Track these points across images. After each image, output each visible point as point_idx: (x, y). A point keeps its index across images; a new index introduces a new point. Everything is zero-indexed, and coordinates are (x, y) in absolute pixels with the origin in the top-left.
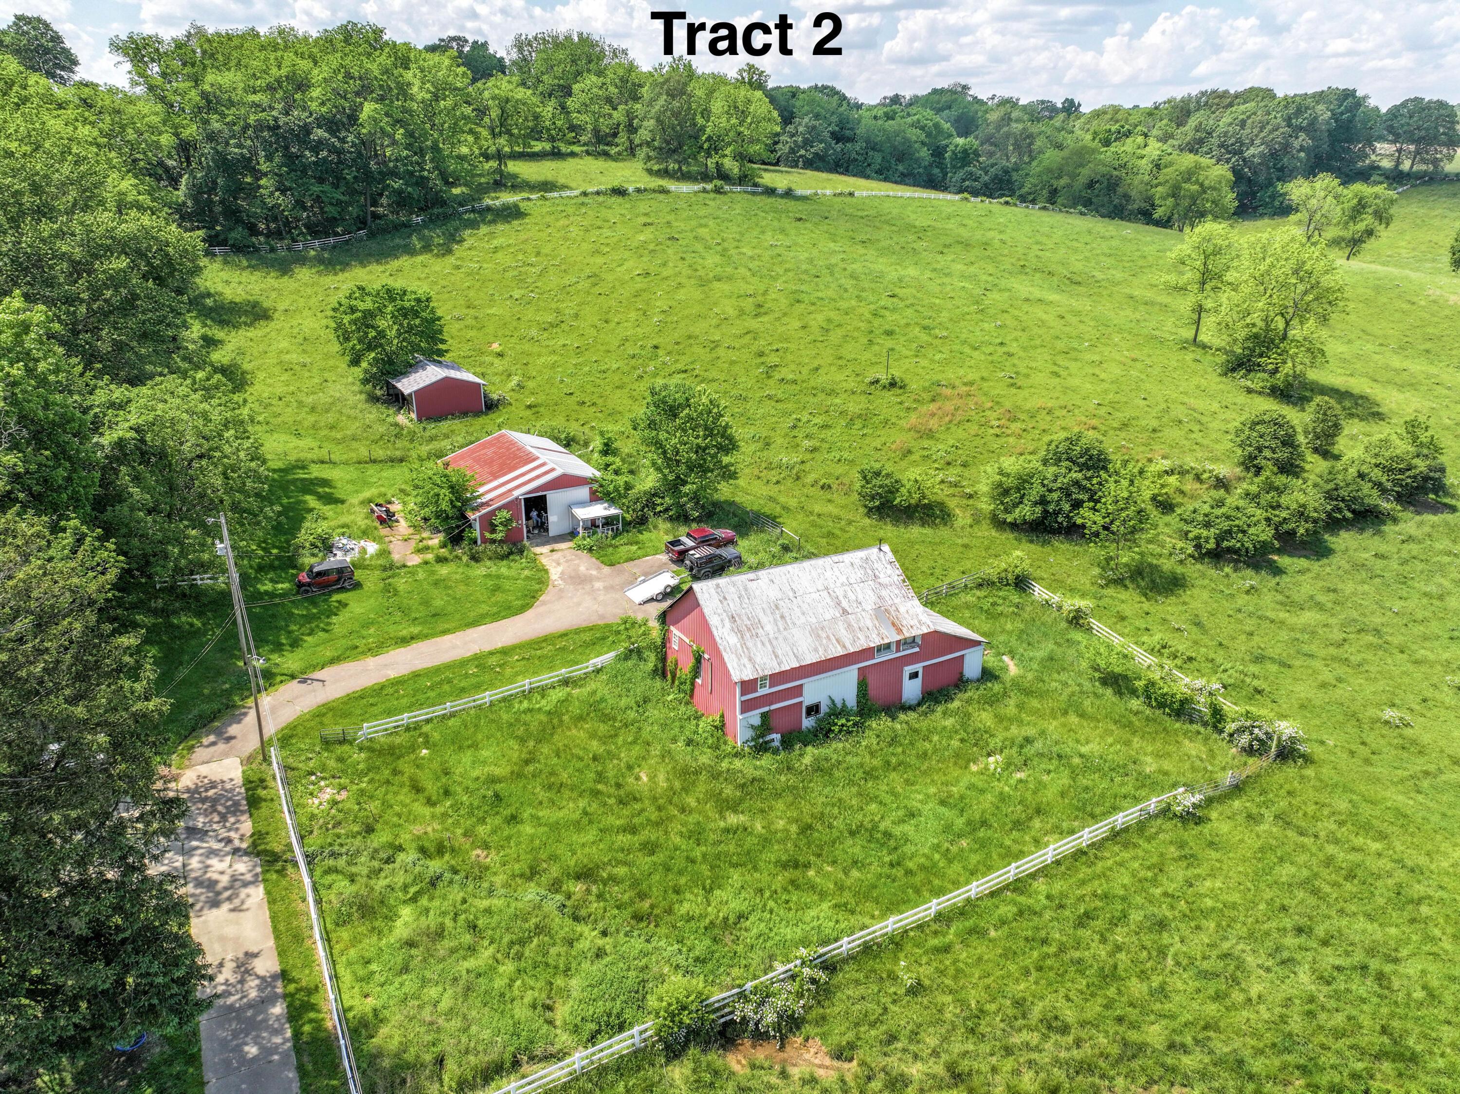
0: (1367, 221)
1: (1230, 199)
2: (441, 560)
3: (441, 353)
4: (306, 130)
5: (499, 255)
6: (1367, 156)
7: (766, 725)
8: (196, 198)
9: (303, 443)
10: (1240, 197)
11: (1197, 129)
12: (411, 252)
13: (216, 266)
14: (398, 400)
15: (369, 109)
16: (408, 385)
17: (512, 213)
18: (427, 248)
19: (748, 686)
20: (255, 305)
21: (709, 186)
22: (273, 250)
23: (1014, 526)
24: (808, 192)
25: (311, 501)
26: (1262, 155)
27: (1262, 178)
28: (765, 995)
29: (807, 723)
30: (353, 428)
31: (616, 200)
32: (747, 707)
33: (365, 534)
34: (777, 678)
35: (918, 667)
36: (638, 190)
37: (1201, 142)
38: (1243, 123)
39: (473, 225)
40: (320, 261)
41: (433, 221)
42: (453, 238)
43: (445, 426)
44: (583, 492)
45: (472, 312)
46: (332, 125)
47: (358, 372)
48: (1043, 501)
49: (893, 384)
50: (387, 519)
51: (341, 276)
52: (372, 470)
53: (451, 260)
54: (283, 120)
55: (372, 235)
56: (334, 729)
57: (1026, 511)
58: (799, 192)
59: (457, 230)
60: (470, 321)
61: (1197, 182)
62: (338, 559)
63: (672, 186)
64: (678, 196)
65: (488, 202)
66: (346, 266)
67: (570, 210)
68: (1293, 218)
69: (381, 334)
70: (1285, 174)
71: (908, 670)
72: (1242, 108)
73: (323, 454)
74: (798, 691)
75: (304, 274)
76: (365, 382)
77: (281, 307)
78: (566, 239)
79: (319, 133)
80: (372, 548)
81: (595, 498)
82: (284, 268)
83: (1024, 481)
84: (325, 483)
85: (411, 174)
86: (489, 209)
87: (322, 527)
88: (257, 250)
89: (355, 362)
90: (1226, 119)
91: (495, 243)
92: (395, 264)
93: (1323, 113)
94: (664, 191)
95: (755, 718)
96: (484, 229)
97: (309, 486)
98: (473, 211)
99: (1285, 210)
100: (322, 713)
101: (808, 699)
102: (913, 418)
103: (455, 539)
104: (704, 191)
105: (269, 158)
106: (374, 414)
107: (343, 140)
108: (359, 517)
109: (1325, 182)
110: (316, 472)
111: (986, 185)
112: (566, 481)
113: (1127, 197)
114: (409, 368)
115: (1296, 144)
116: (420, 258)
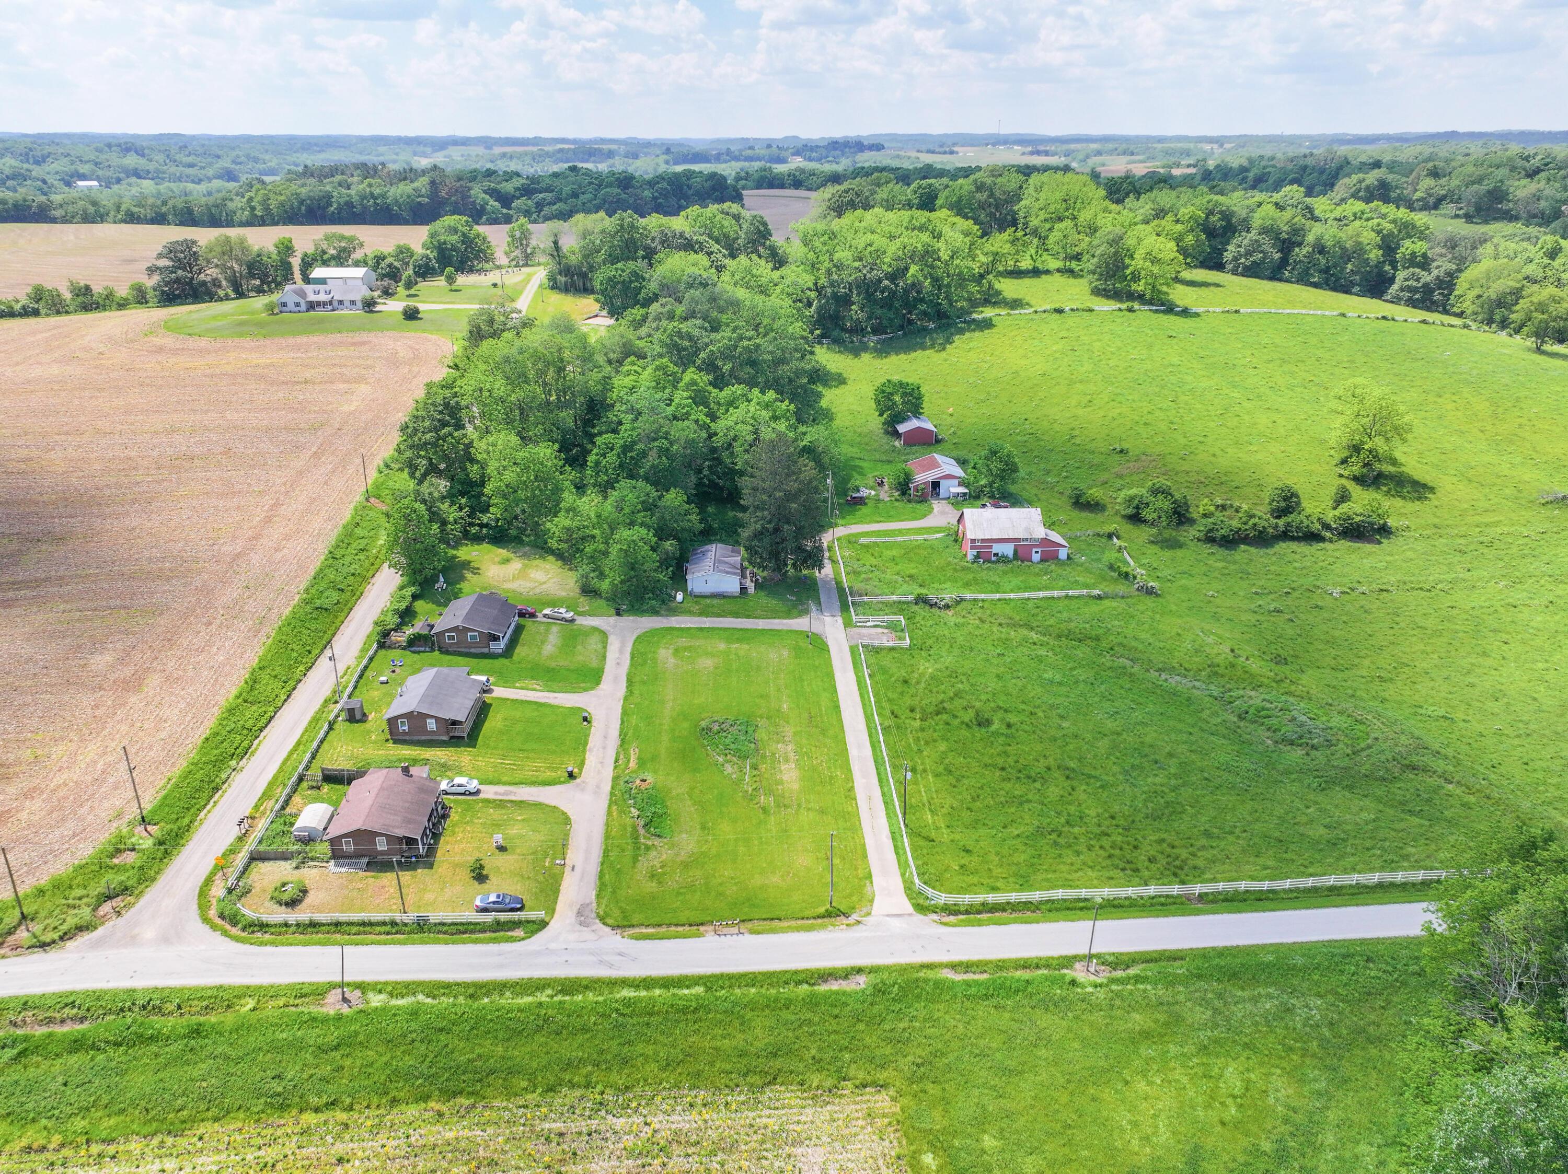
2: (897, 500)
3: (921, 414)
4: (880, 281)
5: (971, 353)
7: (978, 556)
8: (819, 313)
9: (854, 450)
12: (924, 348)
13: (824, 350)
14: (896, 434)
15: (913, 269)
16: (902, 428)
17: (987, 324)
18: (932, 346)
19: (973, 541)
20: (840, 375)
21: (1124, 306)
22: (852, 342)
23: (1122, 517)
24: (1201, 310)
25: (854, 474)
28: (943, 599)
29: (994, 559)
30: (875, 445)
31: (1057, 316)
32: (972, 548)
33: (872, 488)
34: (983, 540)
35: (1039, 550)
36: (1072, 310)
39: (961, 332)
40: (876, 350)
41: (939, 328)
42: (949, 341)
43: (914, 448)
44: (956, 482)
45: (946, 389)
46: (893, 277)
47: (882, 419)
49: (1121, 451)
50: (881, 484)
51: (885, 361)
52: (879, 464)
53: (943, 355)
54: (868, 276)
55: (905, 335)
56: (852, 539)
57: (1130, 511)
58: (1193, 310)
59: (952, 334)
60: (942, 395)
62: (861, 494)
63: (1097, 306)
64: (1098, 314)
65: (975, 316)
66: (888, 354)
67: (1022, 324)
69: (895, 403)
71: (1034, 550)
73: (861, 455)
74: (991, 547)
75: (866, 357)
76: (884, 424)
77: (852, 377)
78: (1011, 345)
79: (886, 282)
80: (873, 493)
81: (959, 485)
82: (856, 352)
83: (1136, 498)
84: (861, 468)
85: (931, 301)
86: (974, 320)
87: (857, 483)
88: (844, 341)
89: (881, 415)
91: (971, 345)
92: (913, 355)
94: (1090, 310)
95: (975, 552)
96: (967, 335)
97: (854, 468)
98: (965, 322)
100: (849, 535)
101: (994, 550)
102: (1118, 469)
103: (904, 493)
104: (1120, 310)
105: (859, 294)
106: (885, 439)
107: (897, 285)
108: (871, 482)
110: (857, 463)
112: (949, 477)
114: (904, 420)
116: (928, 352)
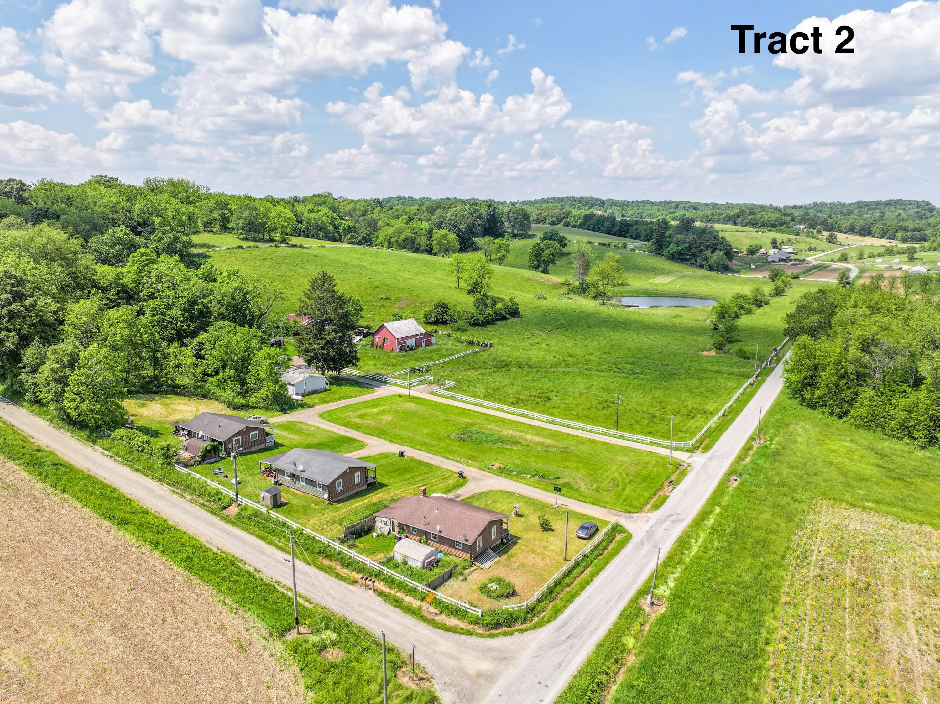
0: (503, 252)
1: (457, 245)
6: (502, 228)
7: (401, 349)
10: (461, 244)
11: (440, 217)
19: (399, 340)
21: (273, 245)
23: (429, 323)
24: (308, 246)
26: (465, 228)
27: (467, 236)
29: (408, 349)
31: (243, 250)
32: (398, 344)
34: (403, 338)
35: (424, 340)
37: (442, 222)
38: (456, 216)
48: (436, 316)
49: (387, 298)
57: (433, 319)
58: (305, 246)
61: (446, 240)
63: (260, 245)
64: (263, 248)
68: (480, 251)
70: (474, 235)
72: (455, 209)
74: (405, 342)
83: (431, 312)
90: (449, 214)
93: (484, 211)
94: (257, 247)
95: (400, 346)
99: (477, 249)
101: (407, 344)
102: (397, 305)
109: (488, 238)
111: (360, 241)
113: (419, 244)
115: (477, 223)
